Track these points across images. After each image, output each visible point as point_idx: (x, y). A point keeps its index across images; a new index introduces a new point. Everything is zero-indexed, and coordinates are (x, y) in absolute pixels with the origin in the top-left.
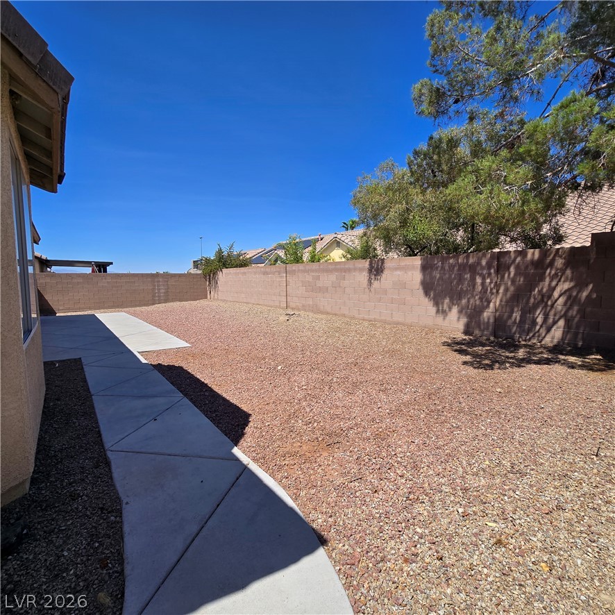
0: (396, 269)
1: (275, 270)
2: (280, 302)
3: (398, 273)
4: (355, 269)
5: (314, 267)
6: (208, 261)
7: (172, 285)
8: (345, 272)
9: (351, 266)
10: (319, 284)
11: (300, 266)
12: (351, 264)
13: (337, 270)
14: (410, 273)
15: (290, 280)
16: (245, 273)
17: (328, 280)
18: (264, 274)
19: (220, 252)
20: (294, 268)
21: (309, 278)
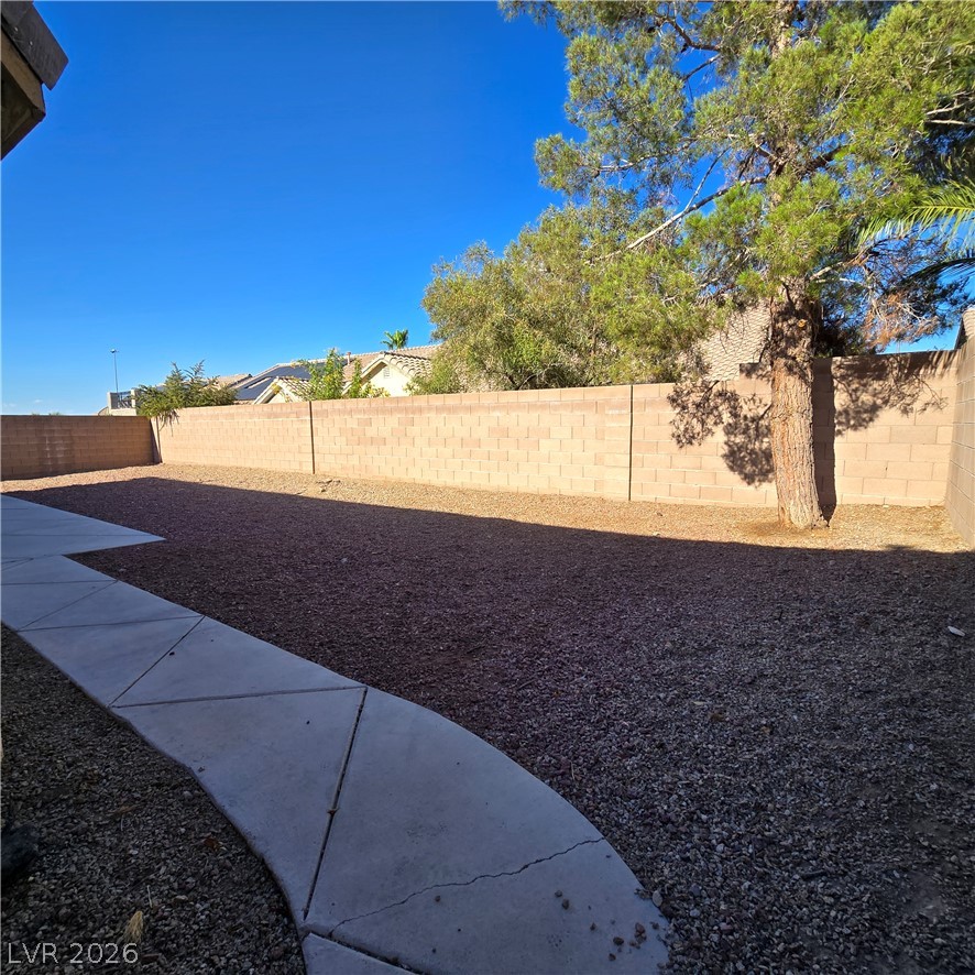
0: (494, 408)
1: (289, 410)
2: (301, 464)
3: (497, 414)
4: (430, 409)
5: (361, 405)
6: (154, 393)
7: (80, 438)
8: (413, 413)
9: (424, 404)
10: (371, 432)
11: (337, 403)
12: (423, 400)
13: (399, 410)
14: (514, 414)
15: (320, 427)
16: (232, 416)
17: (385, 425)
18: (269, 417)
19: (177, 378)
20: (325, 407)
21: (352, 423)
